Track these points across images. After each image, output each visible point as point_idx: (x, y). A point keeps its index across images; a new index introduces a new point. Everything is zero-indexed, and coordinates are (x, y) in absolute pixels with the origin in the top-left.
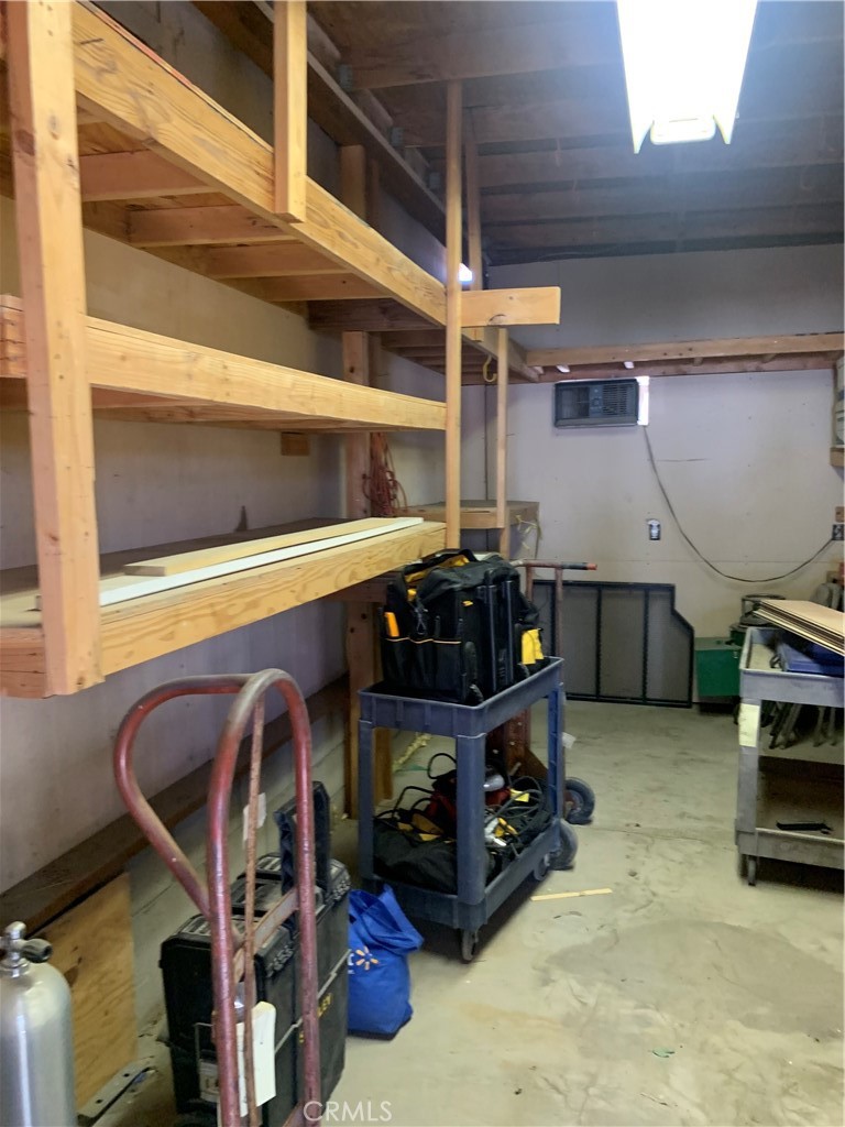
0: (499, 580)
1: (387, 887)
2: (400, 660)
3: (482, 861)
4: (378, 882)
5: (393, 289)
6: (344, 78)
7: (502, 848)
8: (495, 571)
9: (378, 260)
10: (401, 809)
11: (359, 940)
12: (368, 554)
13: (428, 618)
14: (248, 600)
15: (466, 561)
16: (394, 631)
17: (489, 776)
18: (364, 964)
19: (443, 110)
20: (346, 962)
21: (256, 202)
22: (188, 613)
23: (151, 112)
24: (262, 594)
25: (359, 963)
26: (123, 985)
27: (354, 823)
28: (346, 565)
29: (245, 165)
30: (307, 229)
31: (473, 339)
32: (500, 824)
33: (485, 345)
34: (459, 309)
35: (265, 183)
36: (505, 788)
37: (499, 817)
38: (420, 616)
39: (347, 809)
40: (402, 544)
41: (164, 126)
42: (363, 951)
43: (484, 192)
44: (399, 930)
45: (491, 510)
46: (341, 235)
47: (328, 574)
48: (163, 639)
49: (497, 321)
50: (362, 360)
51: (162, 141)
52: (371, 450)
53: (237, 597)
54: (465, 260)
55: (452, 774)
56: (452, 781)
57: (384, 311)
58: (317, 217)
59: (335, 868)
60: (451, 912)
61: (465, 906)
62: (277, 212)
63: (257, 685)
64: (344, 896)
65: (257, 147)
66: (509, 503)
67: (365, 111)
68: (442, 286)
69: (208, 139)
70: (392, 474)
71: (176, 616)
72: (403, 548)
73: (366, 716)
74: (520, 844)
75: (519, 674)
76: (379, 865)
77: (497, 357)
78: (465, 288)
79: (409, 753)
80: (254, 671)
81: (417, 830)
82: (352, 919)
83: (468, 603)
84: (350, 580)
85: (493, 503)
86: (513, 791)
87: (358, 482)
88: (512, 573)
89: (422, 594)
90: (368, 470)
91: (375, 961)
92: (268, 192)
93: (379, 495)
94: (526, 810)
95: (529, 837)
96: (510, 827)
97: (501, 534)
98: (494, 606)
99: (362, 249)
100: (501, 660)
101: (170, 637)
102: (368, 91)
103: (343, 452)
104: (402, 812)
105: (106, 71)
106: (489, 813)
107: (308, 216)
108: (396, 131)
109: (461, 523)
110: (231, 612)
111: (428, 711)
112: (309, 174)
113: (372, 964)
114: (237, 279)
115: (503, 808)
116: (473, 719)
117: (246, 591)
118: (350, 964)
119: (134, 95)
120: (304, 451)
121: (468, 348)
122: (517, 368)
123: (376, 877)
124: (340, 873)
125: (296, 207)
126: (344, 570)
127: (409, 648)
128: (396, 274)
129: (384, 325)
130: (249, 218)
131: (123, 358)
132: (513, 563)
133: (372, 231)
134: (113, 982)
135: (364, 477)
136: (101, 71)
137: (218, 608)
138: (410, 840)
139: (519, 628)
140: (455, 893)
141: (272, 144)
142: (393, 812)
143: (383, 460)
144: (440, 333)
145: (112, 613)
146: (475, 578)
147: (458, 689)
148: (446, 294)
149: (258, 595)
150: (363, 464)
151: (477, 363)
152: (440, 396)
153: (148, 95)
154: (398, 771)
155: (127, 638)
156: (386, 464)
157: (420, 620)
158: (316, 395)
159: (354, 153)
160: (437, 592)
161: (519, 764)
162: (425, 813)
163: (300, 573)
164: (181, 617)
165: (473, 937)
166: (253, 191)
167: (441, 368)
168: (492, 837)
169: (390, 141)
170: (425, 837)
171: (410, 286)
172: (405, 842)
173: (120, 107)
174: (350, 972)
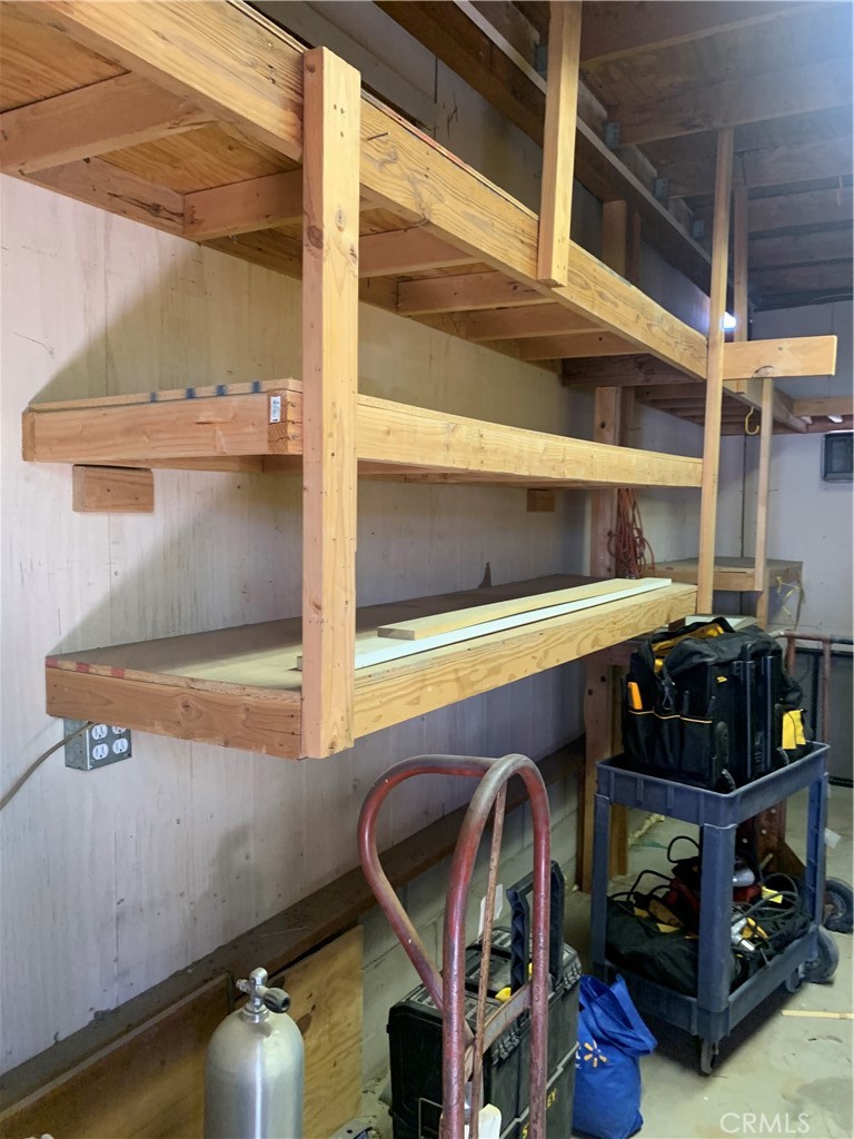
0: (758, 655)
1: (619, 977)
2: (642, 736)
3: (726, 966)
4: (610, 969)
5: (652, 344)
6: (610, 136)
7: (750, 952)
8: (754, 645)
9: (638, 316)
10: (637, 893)
11: (587, 1032)
12: (612, 619)
13: (676, 692)
14: (490, 666)
15: (721, 631)
16: (637, 703)
17: (738, 869)
18: (591, 1060)
19: (713, 158)
20: (574, 1055)
21: (519, 269)
22: (433, 678)
23: (426, 195)
24: (506, 660)
25: (587, 1058)
26: (351, 1038)
27: (587, 897)
28: (590, 631)
29: (510, 235)
30: (569, 293)
31: (735, 391)
32: (748, 924)
33: (748, 396)
34: (721, 362)
35: (528, 251)
36: (755, 884)
37: (747, 917)
38: (667, 689)
39: (579, 880)
40: (651, 608)
41: (437, 206)
42: (592, 1045)
43: (752, 237)
44: (632, 1028)
45: (749, 571)
46: (601, 295)
47: (571, 639)
48: (408, 704)
49: (762, 373)
50: (614, 416)
51: (434, 222)
52: (619, 506)
53: (480, 663)
54: (730, 309)
55: (697, 861)
56: (695, 869)
57: (640, 365)
58: (579, 280)
59: (567, 953)
60: (690, 1017)
61: (705, 1012)
62: (540, 278)
63: (500, 773)
64: (574, 985)
65: (522, 217)
66: (769, 562)
67: (628, 165)
68: (704, 338)
69: (477, 214)
70: (640, 532)
71: (424, 680)
72: (650, 614)
73: (603, 789)
74: (771, 950)
75: (778, 761)
76: (611, 951)
77: (761, 409)
78: (729, 338)
79: (646, 827)
80: (499, 756)
81: (654, 919)
82: (581, 1008)
83: (722, 679)
84: (593, 647)
85: (751, 562)
86: (764, 888)
87: (604, 539)
88: (773, 647)
89: (670, 666)
90: (614, 527)
91: (604, 1059)
92: (531, 259)
93: (625, 553)
94: (779, 913)
95: (781, 943)
96: (759, 929)
97: (757, 598)
98: (751, 685)
99: (622, 308)
100: (757, 743)
101: (417, 701)
102: (634, 147)
103: (588, 508)
104: (638, 896)
105: (390, 162)
106: (736, 910)
107: (570, 279)
108: (660, 183)
109: (714, 585)
110: (473, 678)
111: (671, 792)
112: (572, 238)
113: (600, 1061)
114: (496, 342)
115: (753, 908)
116: (723, 808)
117: (491, 656)
118: (578, 1057)
119: (411, 181)
120: (549, 507)
121: (728, 399)
122: (782, 417)
123: (607, 963)
124: (572, 960)
125: (558, 273)
126: (587, 636)
127: (653, 724)
128: (655, 329)
129: (639, 379)
130: (511, 283)
131: (388, 432)
132: (773, 634)
133: (633, 288)
134: (343, 1034)
135: (610, 534)
136: (383, 163)
137: (461, 674)
138: (647, 930)
139: (779, 709)
140: (695, 996)
141: (538, 212)
142: (629, 894)
143: (631, 516)
144: (698, 387)
145: (365, 677)
146: (731, 651)
147: (707, 774)
148: (708, 346)
149: (501, 661)
150: (609, 522)
151: (739, 414)
152: (698, 452)
153: (425, 178)
154: (633, 845)
155: (377, 703)
156: (634, 520)
157: (667, 694)
158: (567, 458)
159: (616, 208)
160: (686, 666)
161: (771, 856)
162: (663, 901)
163: (543, 638)
164: (426, 683)
165: (714, 1048)
166: (517, 260)
167: (699, 419)
168: (739, 938)
169: (654, 194)
170: (663, 928)
171: (670, 340)
172: (642, 931)
173: (397, 193)
174: (577, 1066)
